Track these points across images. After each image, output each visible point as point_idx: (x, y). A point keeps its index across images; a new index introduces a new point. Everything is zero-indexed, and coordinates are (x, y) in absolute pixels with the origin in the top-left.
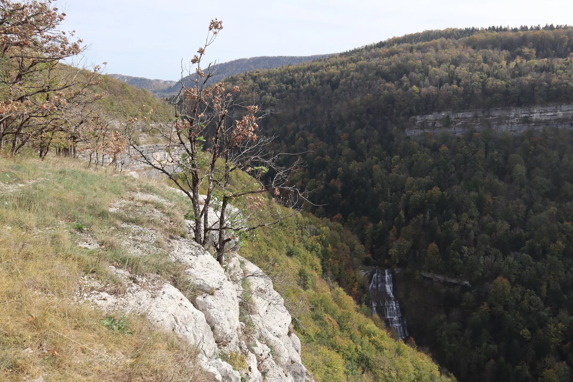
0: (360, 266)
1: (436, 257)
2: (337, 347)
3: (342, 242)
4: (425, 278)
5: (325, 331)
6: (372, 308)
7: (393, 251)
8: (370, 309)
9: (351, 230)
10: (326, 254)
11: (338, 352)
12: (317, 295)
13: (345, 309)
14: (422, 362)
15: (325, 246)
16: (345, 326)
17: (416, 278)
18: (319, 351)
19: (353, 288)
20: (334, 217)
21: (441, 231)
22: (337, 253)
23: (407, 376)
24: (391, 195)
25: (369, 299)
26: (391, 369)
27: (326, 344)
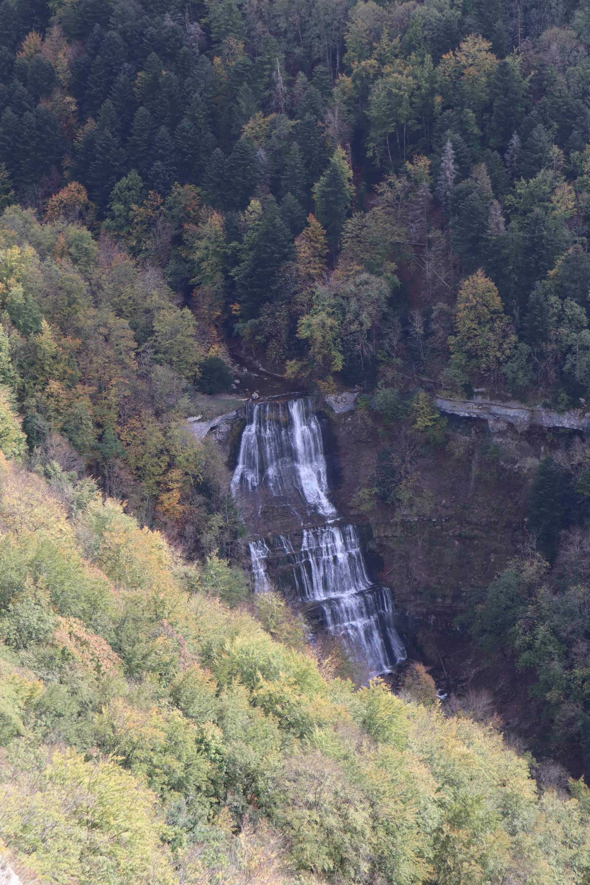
0: (185, 401)
1: (492, 330)
2: (123, 745)
3: (97, 304)
4: (453, 418)
5: (64, 689)
6: (250, 568)
7: (316, 320)
8: (241, 573)
9: (132, 248)
10: (32, 364)
11: (126, 764)
12: (13, 542)
13: (136, 584)
14: (465, 756)
15: (25, 331)
16: (145, 657)
17: (421, 423)
18: (48, 772)
19: (164, 497)
20: (54, 200)
21: (507, 222)
22: (79, 353)
23: (411, 817)
24: (290, 84)
25: (235, 535)
26: (347, 801)
27: (74, 739)
